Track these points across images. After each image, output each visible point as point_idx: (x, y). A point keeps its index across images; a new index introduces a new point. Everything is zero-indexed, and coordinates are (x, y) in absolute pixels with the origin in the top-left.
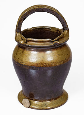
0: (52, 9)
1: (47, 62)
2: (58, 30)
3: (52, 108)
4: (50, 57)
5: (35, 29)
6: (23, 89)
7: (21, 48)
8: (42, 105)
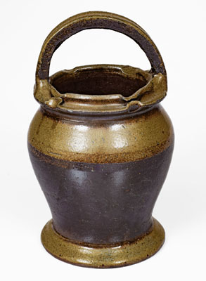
0: (124, 21)
1: (114, 152)
2: (140, 73)
3: (126, 265)
4: (119, 138)
5: (84, 70)
6: (53, 216)
7: (49, 118)
8: (100, 257)
